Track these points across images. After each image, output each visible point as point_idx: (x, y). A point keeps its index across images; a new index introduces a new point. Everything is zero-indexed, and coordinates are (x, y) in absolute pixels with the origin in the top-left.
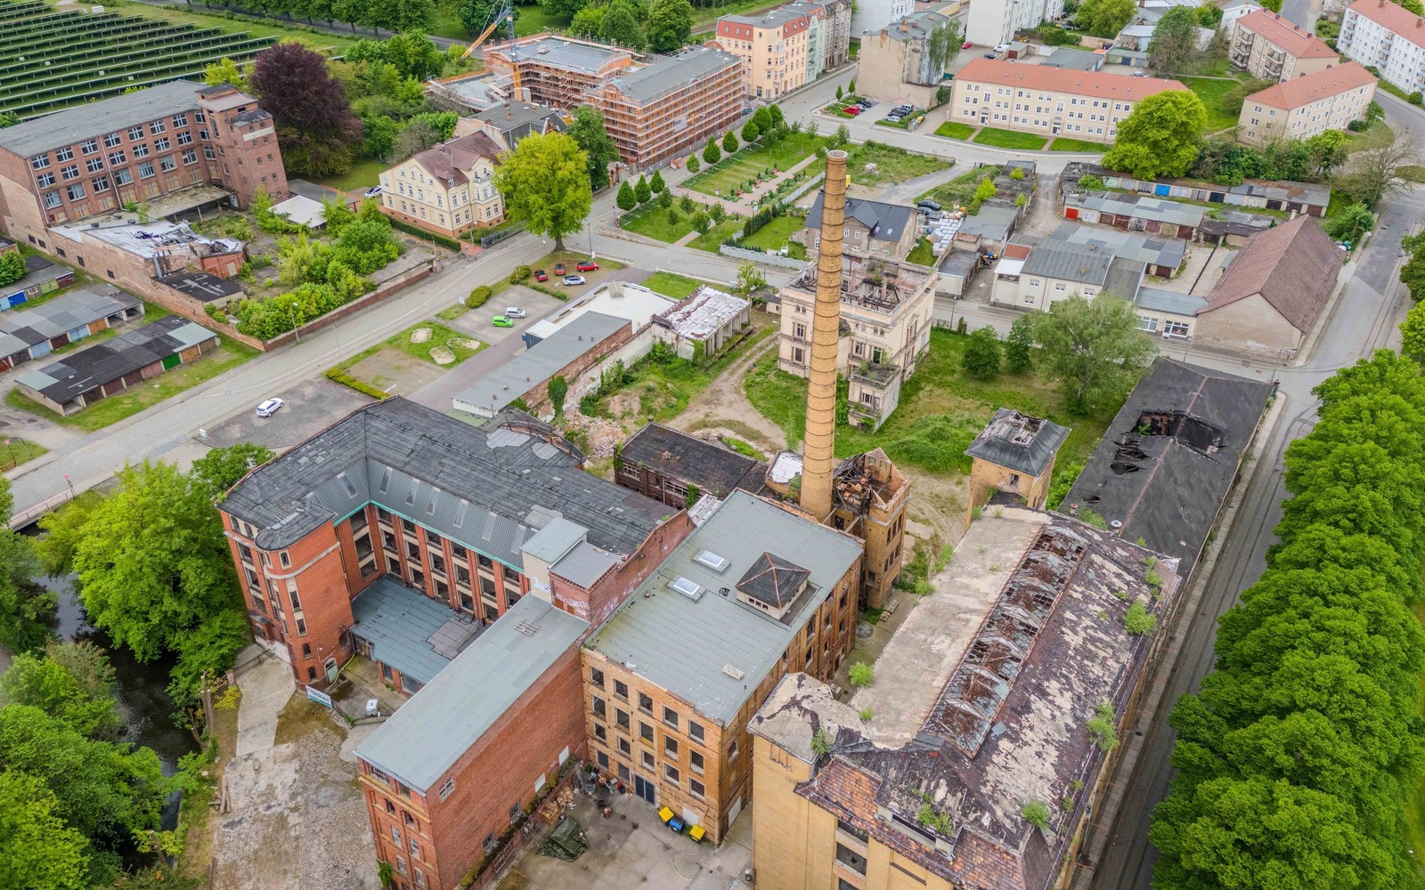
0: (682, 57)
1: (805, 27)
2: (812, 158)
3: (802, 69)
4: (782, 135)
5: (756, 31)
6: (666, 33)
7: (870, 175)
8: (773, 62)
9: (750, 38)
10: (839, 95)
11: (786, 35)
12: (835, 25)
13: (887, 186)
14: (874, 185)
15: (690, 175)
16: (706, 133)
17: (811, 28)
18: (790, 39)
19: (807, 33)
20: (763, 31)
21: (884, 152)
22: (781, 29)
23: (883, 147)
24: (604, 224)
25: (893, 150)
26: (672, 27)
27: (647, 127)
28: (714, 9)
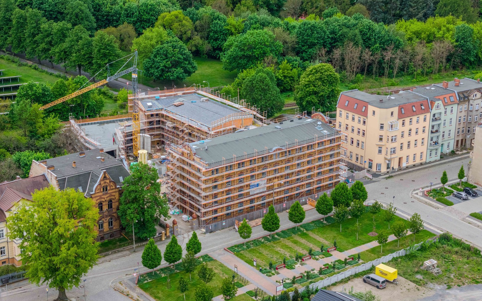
0: (287, 124)
1: (428, 110)
2: (375, 244)
3: (423, 149)
4: (357, 214)
5: (371, 108)
6: (309, 99)
7: (426, 273)
8: (385, 139)
9: (365, 114)
10: (444, 180)
11: (401, 116)
12: (469, 111)
13: (438, 287)
14: (425, 284)
15: (239, 240)
16: (290, 198)
17: (434, 111)
18: (407, 120)
19: (429, 116)
20: (377, 110)
21: (456, 249)
22: (396, 110)
23: (458, 243)
24: (125, 278)
25: (469, 249)
26: (315, 93)
27: (215, 187)
28: (385, 80)
